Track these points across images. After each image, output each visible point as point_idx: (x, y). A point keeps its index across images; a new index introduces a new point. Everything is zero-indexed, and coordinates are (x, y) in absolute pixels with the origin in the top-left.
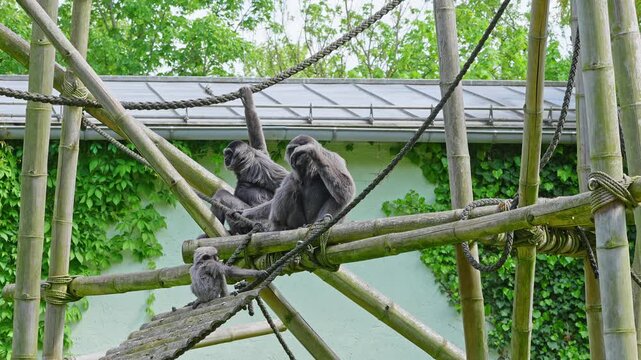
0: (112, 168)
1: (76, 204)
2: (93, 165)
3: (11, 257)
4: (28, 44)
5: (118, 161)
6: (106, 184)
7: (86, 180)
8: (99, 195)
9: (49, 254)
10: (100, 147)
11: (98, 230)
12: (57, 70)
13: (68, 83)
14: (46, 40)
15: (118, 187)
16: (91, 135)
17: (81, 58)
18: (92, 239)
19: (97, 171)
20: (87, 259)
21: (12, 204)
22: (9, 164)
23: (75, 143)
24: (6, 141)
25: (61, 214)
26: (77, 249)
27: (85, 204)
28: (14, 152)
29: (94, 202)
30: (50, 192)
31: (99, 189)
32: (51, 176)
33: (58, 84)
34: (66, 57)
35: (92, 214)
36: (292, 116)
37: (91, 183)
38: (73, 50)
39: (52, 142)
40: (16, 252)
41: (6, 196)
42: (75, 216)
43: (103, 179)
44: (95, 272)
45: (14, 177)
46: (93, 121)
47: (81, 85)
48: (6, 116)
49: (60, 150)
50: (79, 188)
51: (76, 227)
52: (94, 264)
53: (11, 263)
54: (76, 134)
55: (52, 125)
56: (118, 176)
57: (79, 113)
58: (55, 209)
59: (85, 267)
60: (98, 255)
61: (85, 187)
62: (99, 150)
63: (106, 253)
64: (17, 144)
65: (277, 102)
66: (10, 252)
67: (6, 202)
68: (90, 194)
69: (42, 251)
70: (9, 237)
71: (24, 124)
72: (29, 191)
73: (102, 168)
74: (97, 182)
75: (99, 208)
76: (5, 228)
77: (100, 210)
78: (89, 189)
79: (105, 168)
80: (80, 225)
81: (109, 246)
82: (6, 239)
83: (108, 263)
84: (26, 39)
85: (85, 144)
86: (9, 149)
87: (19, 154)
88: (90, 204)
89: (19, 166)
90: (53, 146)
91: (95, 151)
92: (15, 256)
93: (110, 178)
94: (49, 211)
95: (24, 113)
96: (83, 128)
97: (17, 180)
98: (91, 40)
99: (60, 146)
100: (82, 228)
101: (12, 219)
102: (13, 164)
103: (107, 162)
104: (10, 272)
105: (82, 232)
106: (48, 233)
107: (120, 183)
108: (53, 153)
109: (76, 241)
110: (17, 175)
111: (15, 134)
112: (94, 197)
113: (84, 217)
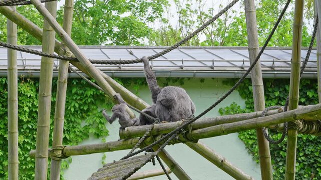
0: (83, 92)
1: (66, 109)
2: (74, 91)
3: (33, 136)
4: (41, 30)
5: (86, 88)
6: (81, 100)
7: (70, 98)
8: (77, 105)
9: (52, 135)
10: (77, 81)
11: (77, 123)
12: (56, 43)
13: (62, 49)
14: (51, 28)
15: (86, 102)
16: (73, 75)
17: (68, 37)
18: (74, 127)
19: (76, 93)
20: (71, 137)
21: (34, 110)
22: (32, 90)
23: (65, 79)
24: (31, 78)
25: (59, 115)
26: (66, 132)
27: (70, 110)
28: (35, 84)
29: (75, 109)
30: (53, 104)
31: (77, 102)
32: (53, 96)
33: (57, 50)
34: (61, 36)
35: (73, 115)
36: (174, 65)
37: (73, 99)
38: (64, 33)
39: (53, 79)
40: (36, 134)
41: (31, 106)
42: (65, 116)
43: (79, 98)
44: (75, 144)
45: (35, 96)
46: (74, 68)
47: (68, 50)
48: (30, 66)
49: (57, 83)
50: (67, 102)
51: (66, 121)
52: (75, 140)
53: (33, 139)
54: (66, 75)
55: (54, 70)
56: (87, 96)
57: (67, 64)
58: (55, 113)
59: (70, 142)
60: (76, 135)
61: (70, 101)
62: (77, 83)
63: (81, 134)
64: (36, 80)
65: (166, 59)
66: (33, 134)
67: (31, 109)
68: (72, 105)
69: (49, 133)
70: (32, 126)
71: (39, 70)
72: (42, 103)
73: (78, 92)
74: (76, 99)
75: (77, 112)
76: (30, 122)
77: (77, 113)
78: (72, 102)
79: (80, 92)
80: (67, 120)
81: (82, 130)
82: (31, 127)
83: (82, 139)
84: (41, 27)
85: (70, 80)
86: (32, 82)
87: (37, 85)
88: (73, 110)
89: (37, 91)
90: (54, 81)
91: (75, 83)
92: (35, 136)
93: (83, 97)
94: (52, 114)
95: (40, 65)
96: (69, 72)
97: (36, 98)
98: (73, 28)
99: (58, 81)
100: (69, 122)
101: (33, 117)
102: (34, 90)
103: (81, 88)
104: (33, 144)
105: (68, 124)
106: (52, 124)
107: (87, 100)
108: (54, 85)
109: (65, 129)
110: (36, 96)
111: (35, 75)
112: (74, 106)
113: (70, 116)
